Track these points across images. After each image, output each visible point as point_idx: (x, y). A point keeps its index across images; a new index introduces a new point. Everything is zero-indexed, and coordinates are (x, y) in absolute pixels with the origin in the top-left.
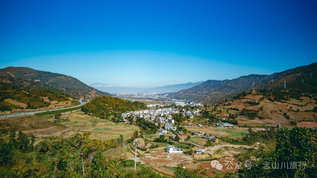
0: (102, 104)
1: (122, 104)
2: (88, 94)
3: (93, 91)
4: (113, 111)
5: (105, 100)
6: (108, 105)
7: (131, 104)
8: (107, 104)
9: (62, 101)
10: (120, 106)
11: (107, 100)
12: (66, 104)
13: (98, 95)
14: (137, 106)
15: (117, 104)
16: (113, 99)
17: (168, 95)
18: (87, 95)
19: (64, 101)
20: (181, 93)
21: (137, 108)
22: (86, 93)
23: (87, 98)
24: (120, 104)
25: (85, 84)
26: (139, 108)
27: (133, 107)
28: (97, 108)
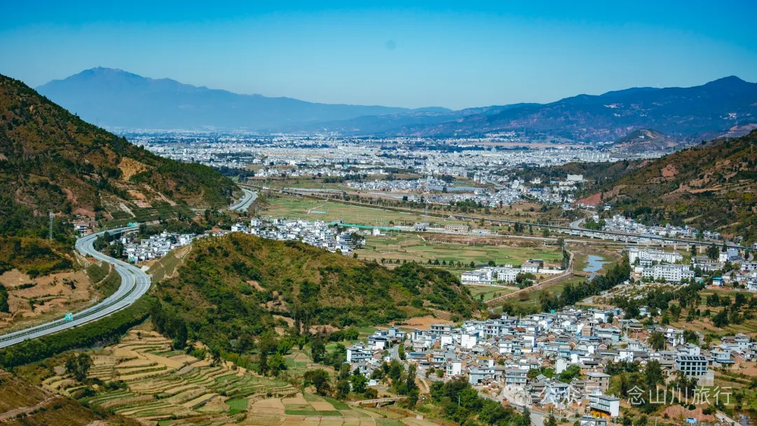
0: (233, 282)
1: (334, 279)
2: (115, 191)
3: (124, 159)
4: (297, 325)
5: (243, 259)
6: (261, 289)
7: (382, 280)
8: (256, 283)
9: (46, 273)
10: (324, 291)
11: (252, 257)
12: (67, 290)
13: (163, 198)
14: (416, 292)
15: (306, 283)
16: (285, 248)
17: (579, 178)
18: (107, 201)
19: (54, 270)
20: (665, 172)
21: (418, 304)
22: (104, 185)
23: (109, 216)
24: (324, 283)
25: (76, 120)
26: (427, 303)
27: (398, 295)
28: (215, 307)
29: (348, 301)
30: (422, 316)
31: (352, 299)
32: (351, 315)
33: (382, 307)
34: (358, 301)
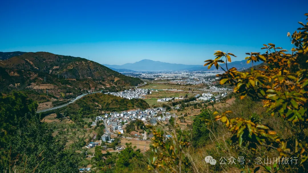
2: (102, 84)
5: (96, 98)
7: (126, 102)
8: (97, 103)
9: (43, 103)
10: (111, 104)
13: (114, 85)
15: (108, 103)
17: (218, 78)
21: (133, 107)
26: (135, 106)
27: (129, 105)
29: (116, 106)
30: (132, 109)
31: (117, 106)
32: (116, 109)
33: (124, 107)
34: (118, 106)
